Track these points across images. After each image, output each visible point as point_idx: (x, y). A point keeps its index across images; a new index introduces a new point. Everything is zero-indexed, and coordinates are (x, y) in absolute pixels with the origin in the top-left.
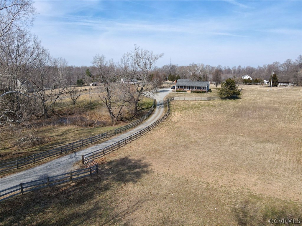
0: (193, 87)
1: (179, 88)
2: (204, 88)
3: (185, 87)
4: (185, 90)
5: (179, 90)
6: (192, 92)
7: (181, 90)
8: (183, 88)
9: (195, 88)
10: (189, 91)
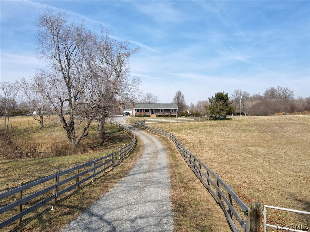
0: (158, 110)
1: (138, 112)
2: (172, 112)
3: (147, 111)
4: (147, 114)
5: (138, 114)
6: (157, 116)
7: (142, 114)
8: (145, 112)
9: (160, 112)
10: (154, 116)
